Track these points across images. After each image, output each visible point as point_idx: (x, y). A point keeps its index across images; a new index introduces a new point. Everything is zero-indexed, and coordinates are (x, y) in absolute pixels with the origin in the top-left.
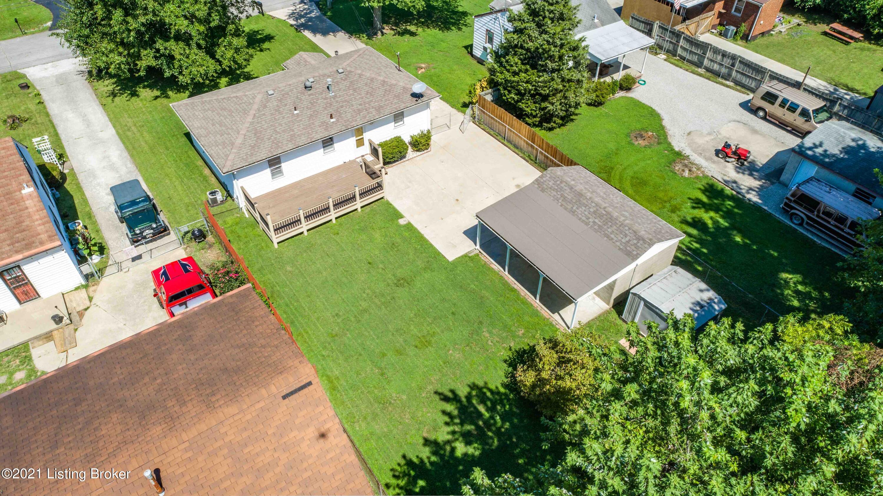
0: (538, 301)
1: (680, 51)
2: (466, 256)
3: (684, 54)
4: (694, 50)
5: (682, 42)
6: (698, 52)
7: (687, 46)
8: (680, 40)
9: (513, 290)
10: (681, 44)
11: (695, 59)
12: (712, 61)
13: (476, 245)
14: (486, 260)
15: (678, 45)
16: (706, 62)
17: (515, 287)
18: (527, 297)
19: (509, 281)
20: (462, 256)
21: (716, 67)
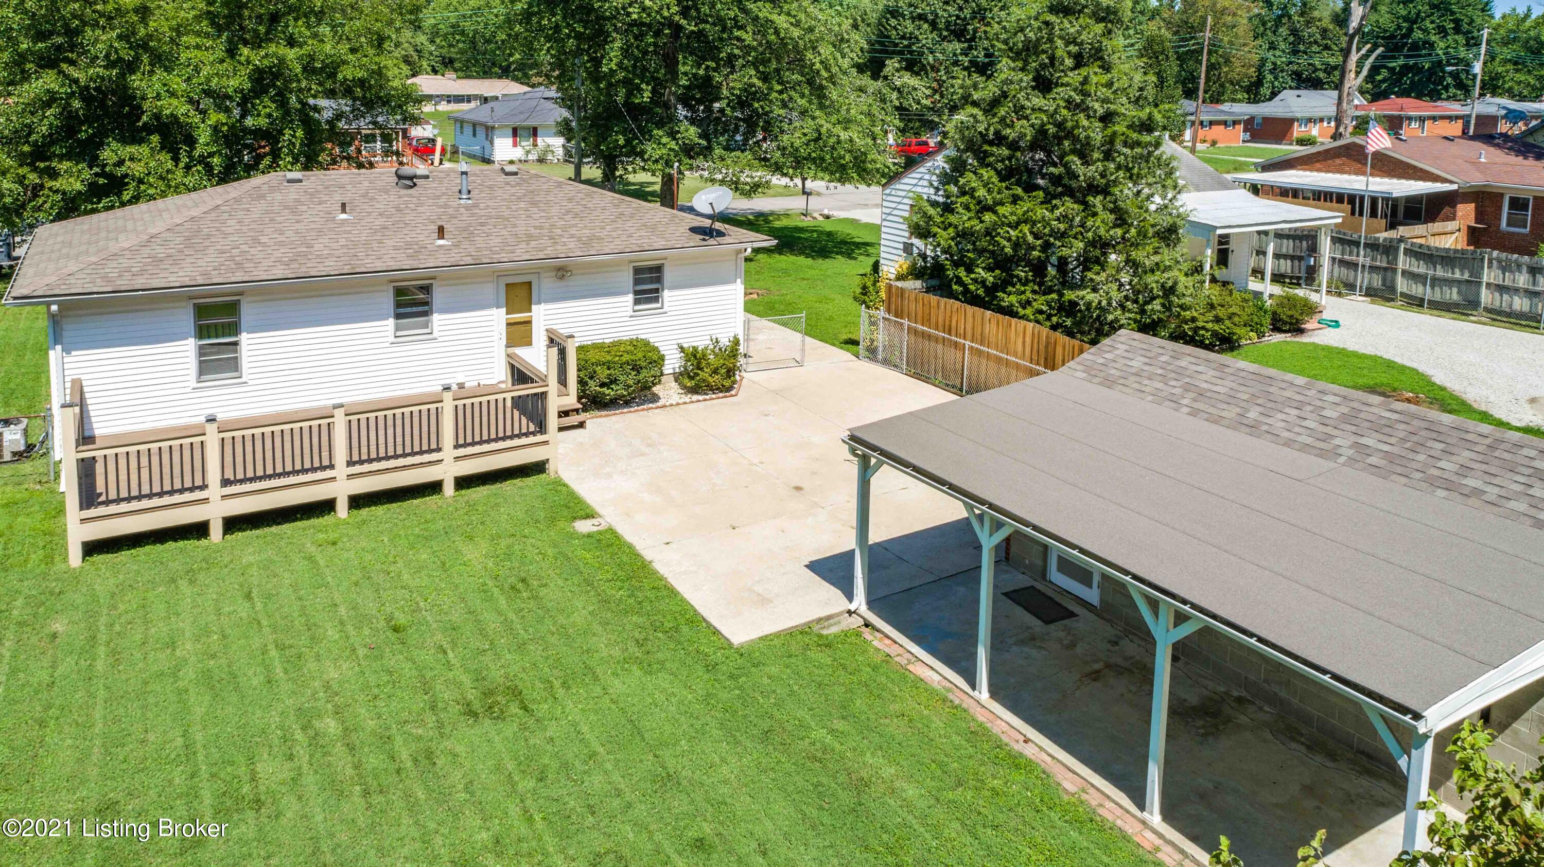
0: (1155, 818)
1: (1401, 285)
2: (804, 630)
3: (1417, 290)
4: (1440, 272)
5: (1403, 262)
6: (1458, 275)
7: (1421, 268)
8: (1396, 258)
9: (1017, 762)
10: (1400, 265)
11: (1453, 295)
12: (1501, 289)
13: (850, 597)
14: (894, 650)
15: (1395, 271)
16: (1486, 297)
17: (1029, 751)
18: (1093, 799)
19: (998, 728)
20: (790, 633)
21: (1520, 304)
